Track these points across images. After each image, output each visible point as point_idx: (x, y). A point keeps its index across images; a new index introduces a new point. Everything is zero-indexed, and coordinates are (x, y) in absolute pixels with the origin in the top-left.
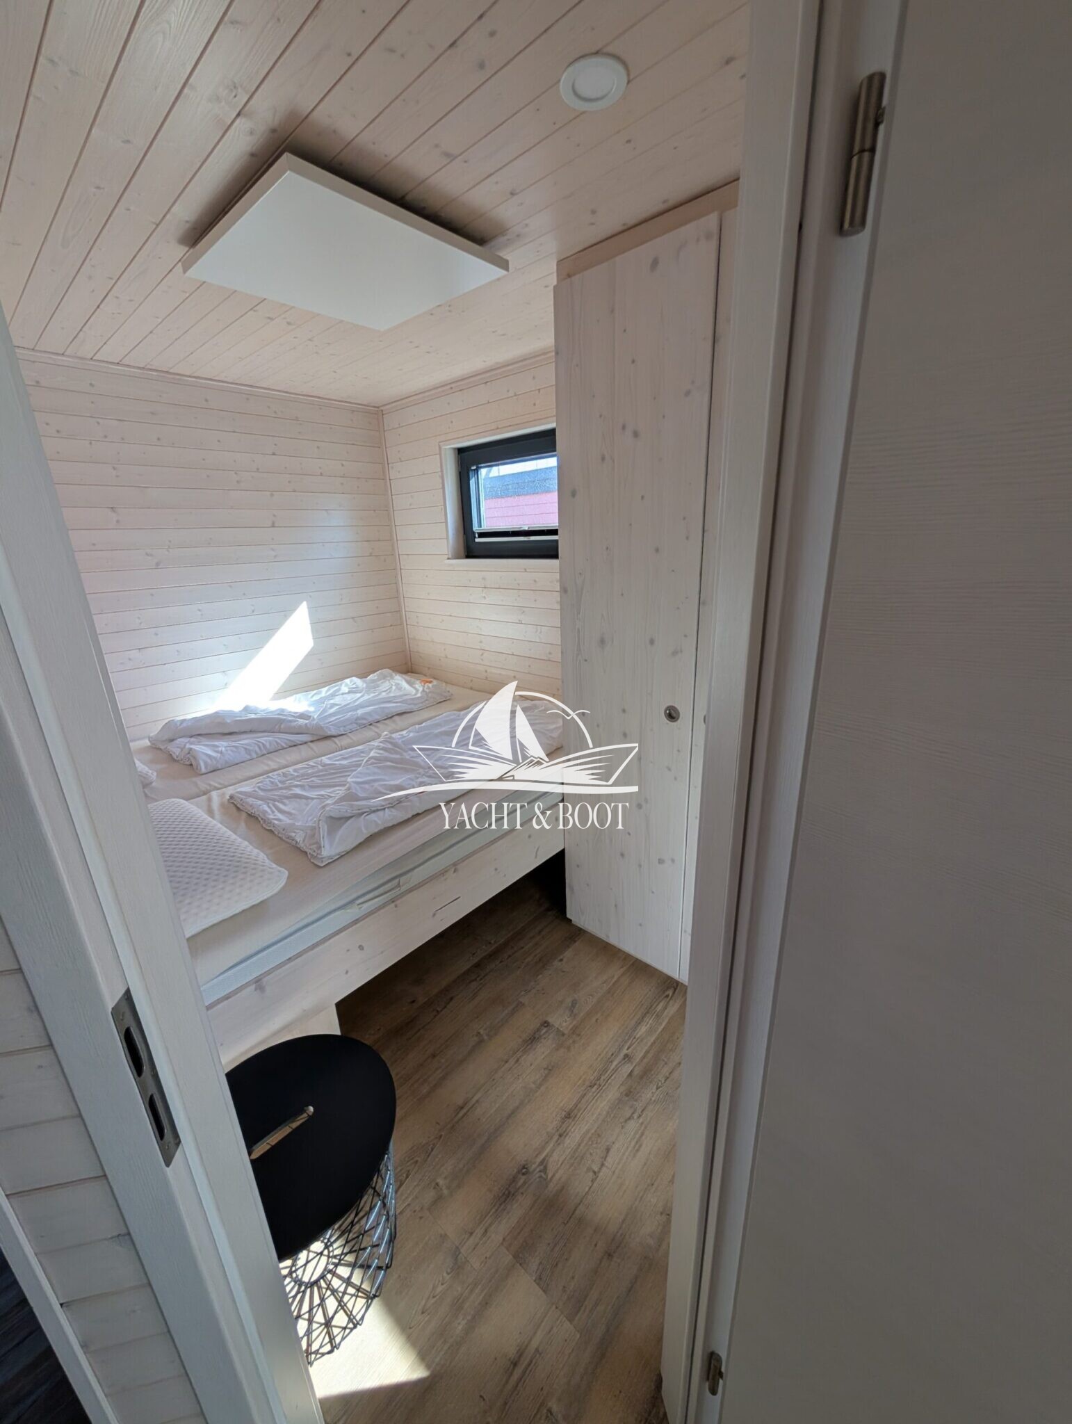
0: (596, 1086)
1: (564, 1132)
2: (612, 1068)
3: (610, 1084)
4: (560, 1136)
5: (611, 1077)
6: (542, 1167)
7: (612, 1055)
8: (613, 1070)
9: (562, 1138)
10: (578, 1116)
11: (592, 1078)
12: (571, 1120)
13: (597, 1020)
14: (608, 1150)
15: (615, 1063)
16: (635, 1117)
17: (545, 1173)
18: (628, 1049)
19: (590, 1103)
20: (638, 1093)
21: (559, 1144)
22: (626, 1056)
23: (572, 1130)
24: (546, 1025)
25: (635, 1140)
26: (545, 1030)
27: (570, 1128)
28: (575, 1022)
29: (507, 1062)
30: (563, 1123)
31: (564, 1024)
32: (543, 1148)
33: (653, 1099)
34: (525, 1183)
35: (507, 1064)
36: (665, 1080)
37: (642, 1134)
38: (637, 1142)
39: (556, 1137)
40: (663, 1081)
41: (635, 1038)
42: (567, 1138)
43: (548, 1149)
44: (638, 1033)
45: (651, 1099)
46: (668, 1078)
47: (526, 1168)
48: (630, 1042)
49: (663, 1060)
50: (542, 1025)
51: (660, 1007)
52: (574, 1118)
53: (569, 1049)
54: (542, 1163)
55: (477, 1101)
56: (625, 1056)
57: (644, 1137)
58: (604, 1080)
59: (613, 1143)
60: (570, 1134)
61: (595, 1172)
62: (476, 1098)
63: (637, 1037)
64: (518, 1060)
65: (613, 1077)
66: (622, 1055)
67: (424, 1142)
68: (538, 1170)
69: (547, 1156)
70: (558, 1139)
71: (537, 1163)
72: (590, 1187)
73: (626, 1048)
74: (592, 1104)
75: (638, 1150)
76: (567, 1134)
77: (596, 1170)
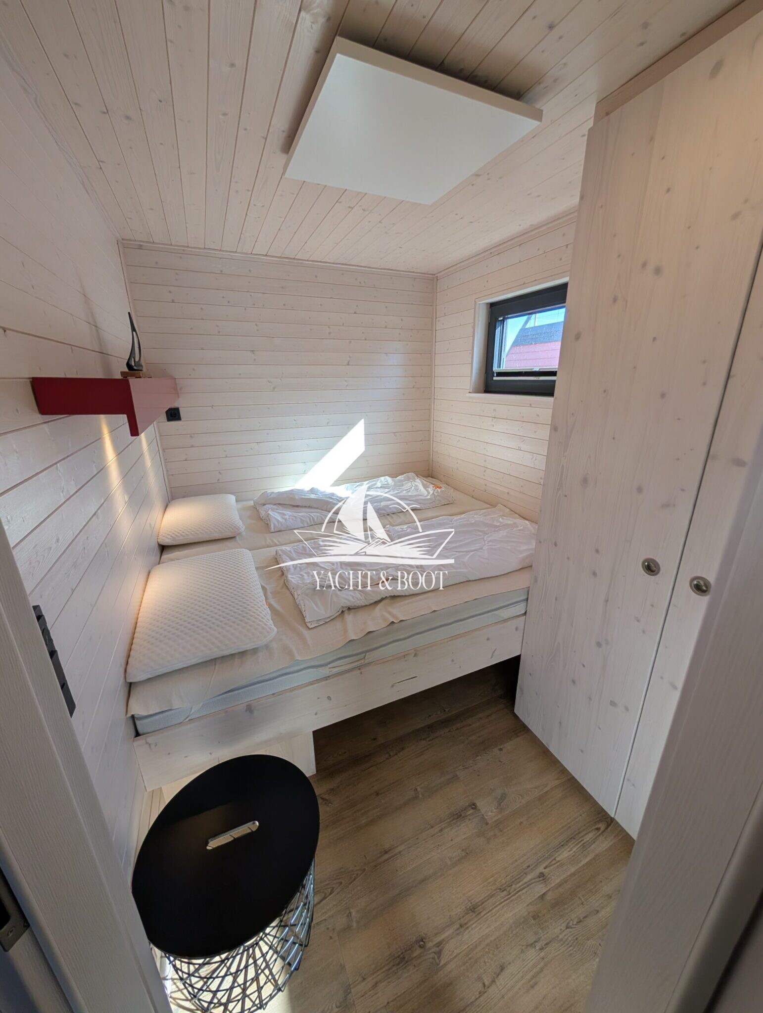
0: (505, 892)
1: (466, 924)
2: (525, 880)
3: (520, 896)
4: (461, 926)
5: (523, 889)
6: (437, 949)
7: (529, 866)
8: (526, 883)
9: (462, 930)
10: (482, 914)
11: (504, 881)
12: (474, 915)
13: (521, 823)
14: (502, 968)
15: (529, 877)
16: (537, 948)
17: (439, 957)
18: (545, 868)
19: (495, 907)
20: (546, 922)
21: (458, 934)
22: (542, 875)
23: (474, 926)
24: (473, 806)
25: (532, 973)
26: (471, 811)
27: (471, 922)
28: (500, 816)
29: (432, 827)
30: (467, 914)
31: (490, 814)
32: (443, 930)
33: (561, 937)
34: (419, 956)
35: (432, 829)
36: (577, 922)
37: (541, 970)
38: (534, 977)
39: (457, 926)
40: (575, 923)
41: (555, 859)
42: (467, 931)
43: (446, 934)
44: (559, 855)
45: (558, 936)
46: (580, 921)
47: (424, 942)
48: (549, 861)
49: (579, 898)
50: (470, 806)
51: (587, 838)
52: (478, 914)
53: (488, 840)
54: (439, 944)
55: (400, 852)
56: (540, 873)
57: (542, 975)
58: (515, 890)
59: (510, 964)
60: (470, 929)
61: (484, 985)
62: (400, 849)
63: (557, 859)
64: (441, 830)
65: (524, 891)
66: (537, 872)
67: (351, 869)
68: (433, 950)
69: (443, 940)
70: (457, 930)
71: (434, 943)
72: (477, 999)
73: (544, 865)
74: (497, 908)
75: (532, 987)
76: (467, 928)
77: (487, 983)
